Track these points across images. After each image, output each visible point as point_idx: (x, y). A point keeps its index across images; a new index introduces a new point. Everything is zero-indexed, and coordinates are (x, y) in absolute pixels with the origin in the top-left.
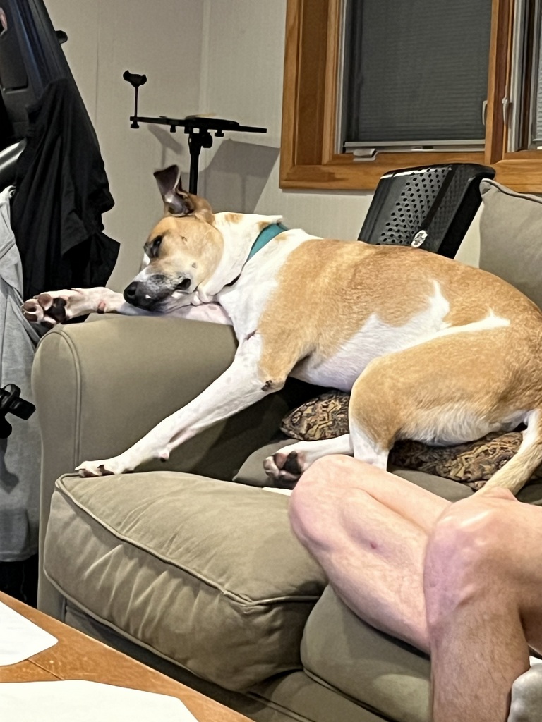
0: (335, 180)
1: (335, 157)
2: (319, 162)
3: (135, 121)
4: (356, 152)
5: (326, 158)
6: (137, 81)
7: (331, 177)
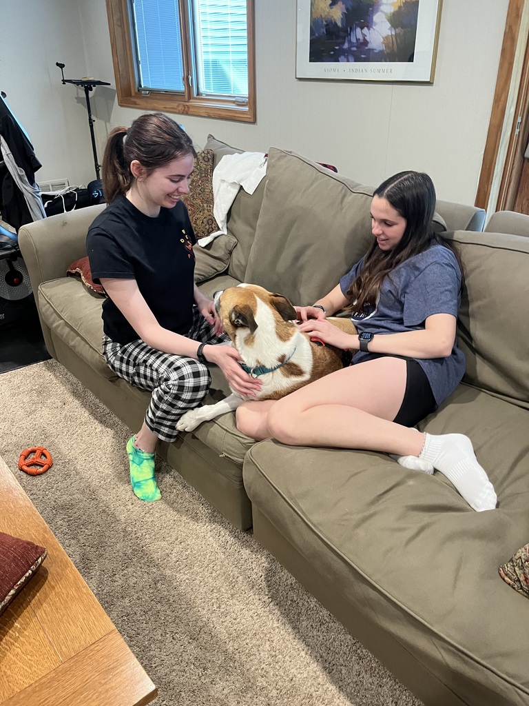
0: (136, 104)
1: (136, 93)
2: (131, 95)
3: (64, 81)
4: (143, 92)
5: (133, 94)
6: (61, 66)
7: (135, 103)
